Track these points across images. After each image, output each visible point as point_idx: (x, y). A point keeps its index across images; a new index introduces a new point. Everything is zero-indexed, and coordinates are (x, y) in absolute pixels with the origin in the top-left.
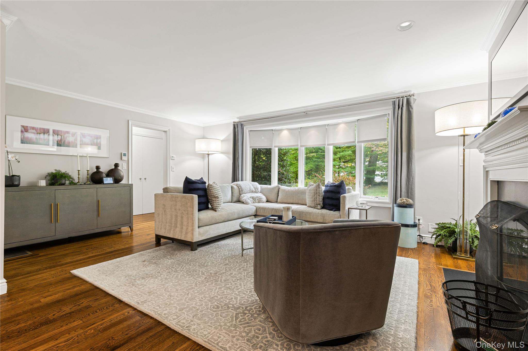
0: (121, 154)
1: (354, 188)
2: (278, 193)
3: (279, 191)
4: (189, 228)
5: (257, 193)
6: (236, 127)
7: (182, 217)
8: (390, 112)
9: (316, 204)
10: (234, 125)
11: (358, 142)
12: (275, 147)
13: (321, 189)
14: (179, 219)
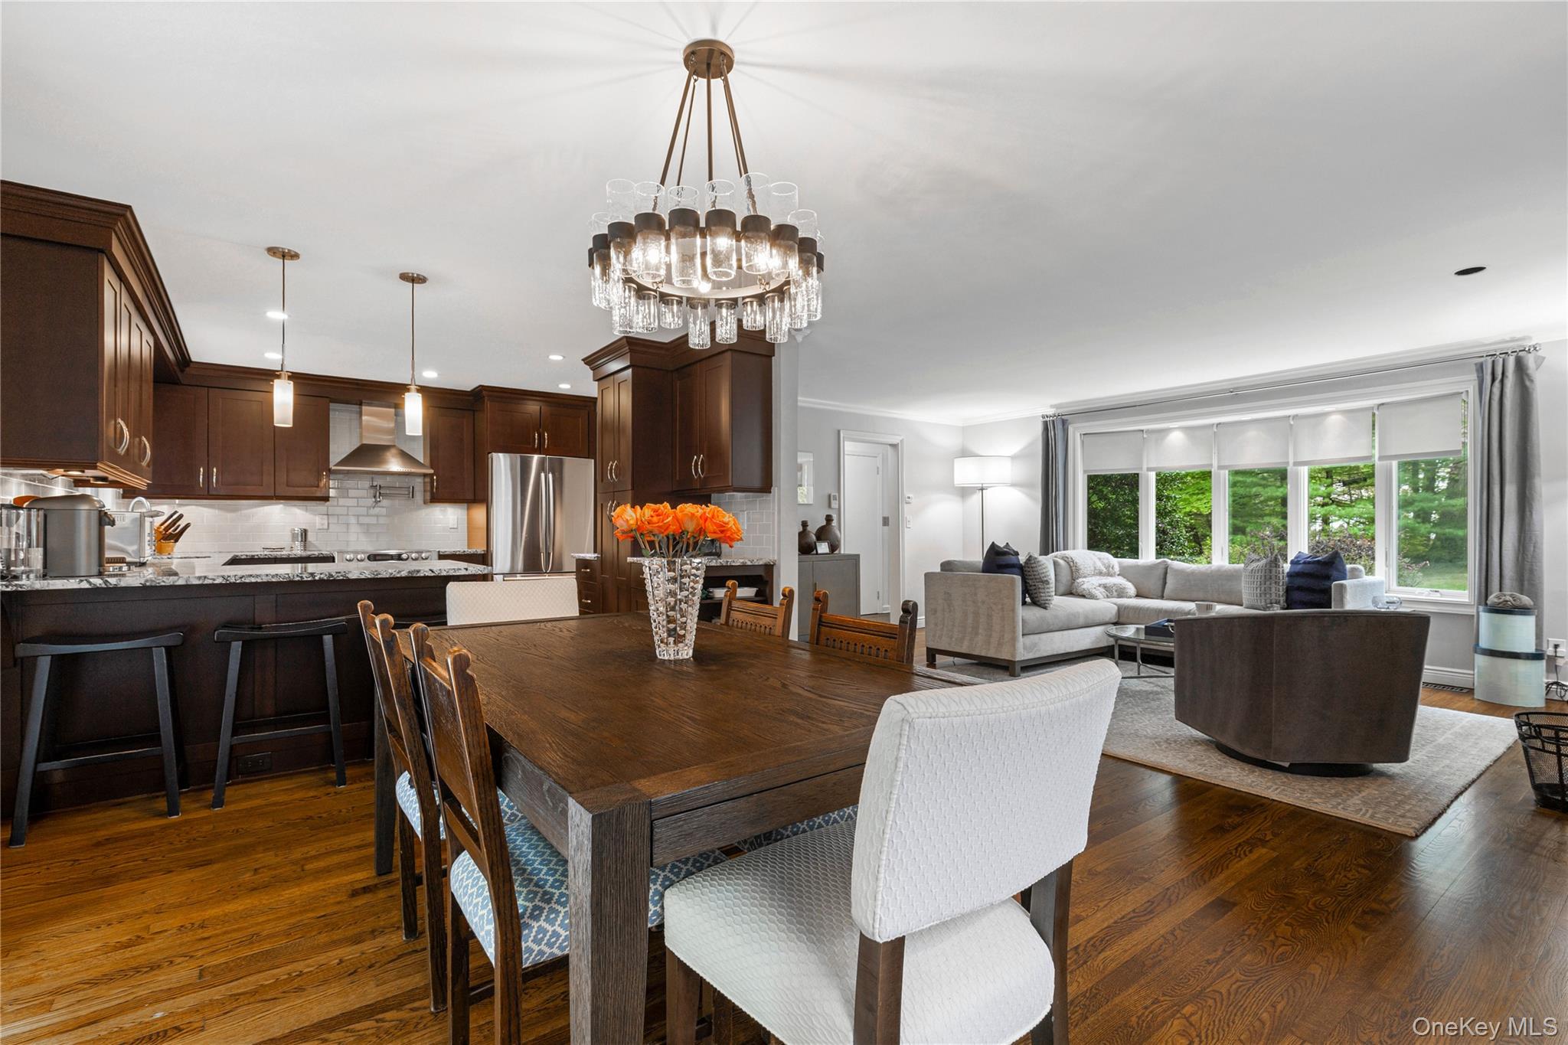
0: (829, 496)
1: (1370, 570)
2: (1165, 578)
3: (1166, 573)
4: (1006, 636)
5: (1111, 576)
6: (1050, 427)
7: (989, 616)
8: (1472, 388)
9: (1268, 601)
10: (1046, 424)
11: (1381, 458)
12: (1149, 469)
13: (1281, 570)
14: (983, 619)
